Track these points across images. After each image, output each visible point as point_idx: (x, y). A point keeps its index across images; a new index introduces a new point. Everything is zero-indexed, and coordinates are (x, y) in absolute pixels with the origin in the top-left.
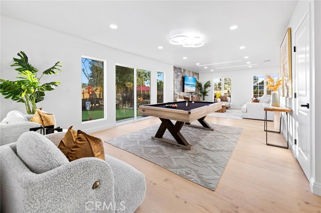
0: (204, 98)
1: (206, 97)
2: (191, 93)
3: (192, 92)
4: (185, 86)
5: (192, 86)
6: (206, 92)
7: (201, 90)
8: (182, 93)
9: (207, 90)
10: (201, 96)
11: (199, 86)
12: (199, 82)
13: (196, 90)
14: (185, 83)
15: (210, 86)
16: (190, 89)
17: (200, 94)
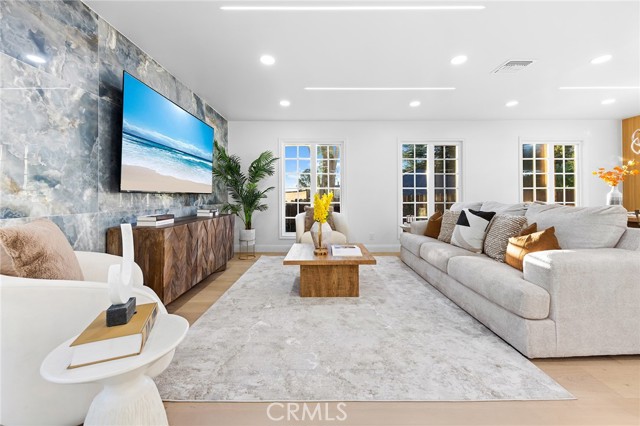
0: (249, 217)
1: (255, 213)
2: (191, 197)
3: (195, 196)
4: (127, 146)
5: (193, 160)
6: (258, 196)
7: (236, 184)
8: (105, 197)
9: (261, 186)
10: (235, 210)
11: (227, 169)
12: (229, 154)
13: (216, 184)
14: (127, 124)
15: (270, 172)
16: (177, 176)
17: (231, 201)
